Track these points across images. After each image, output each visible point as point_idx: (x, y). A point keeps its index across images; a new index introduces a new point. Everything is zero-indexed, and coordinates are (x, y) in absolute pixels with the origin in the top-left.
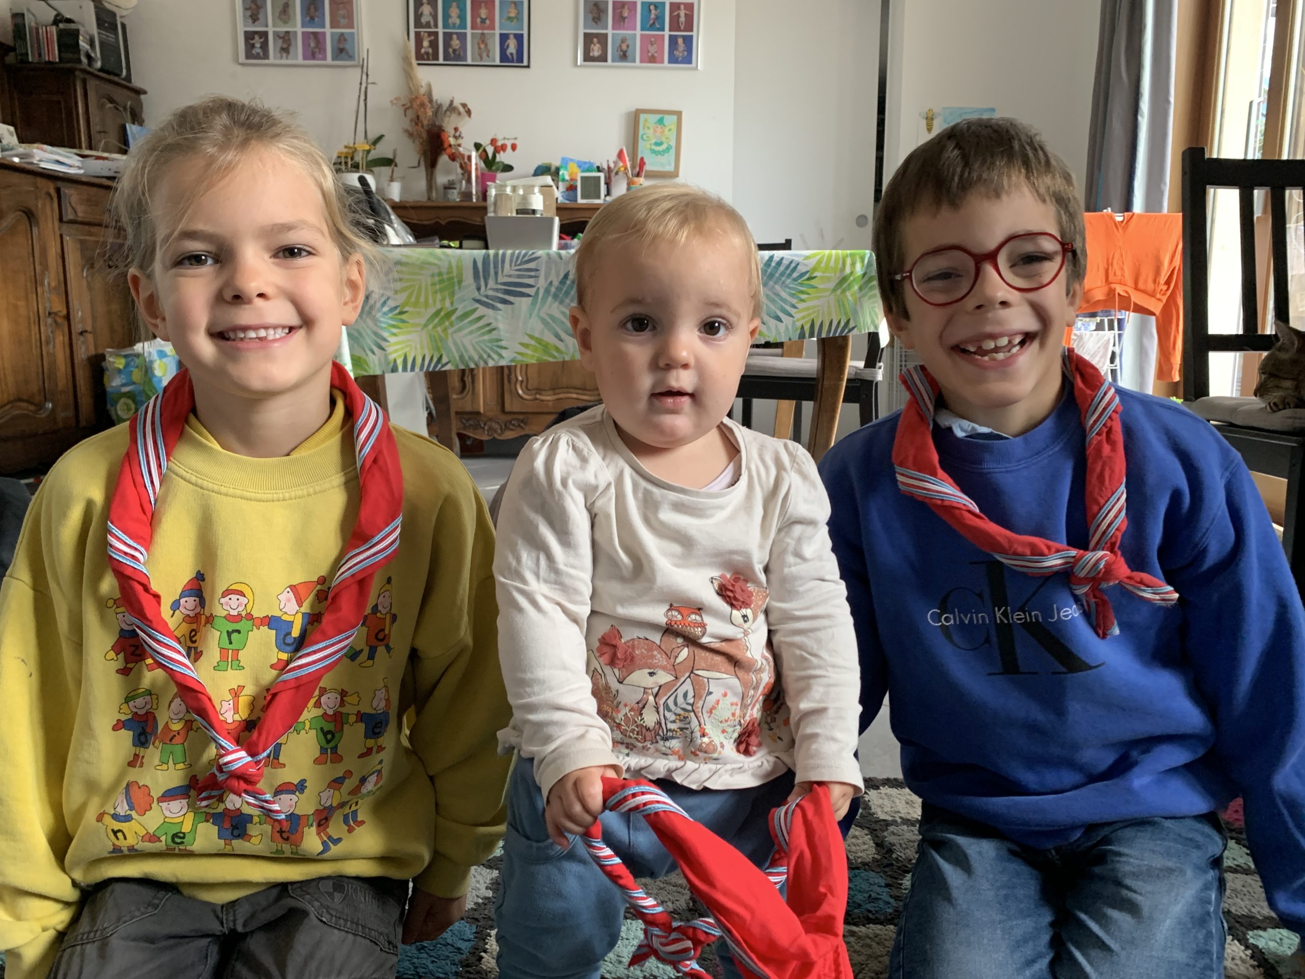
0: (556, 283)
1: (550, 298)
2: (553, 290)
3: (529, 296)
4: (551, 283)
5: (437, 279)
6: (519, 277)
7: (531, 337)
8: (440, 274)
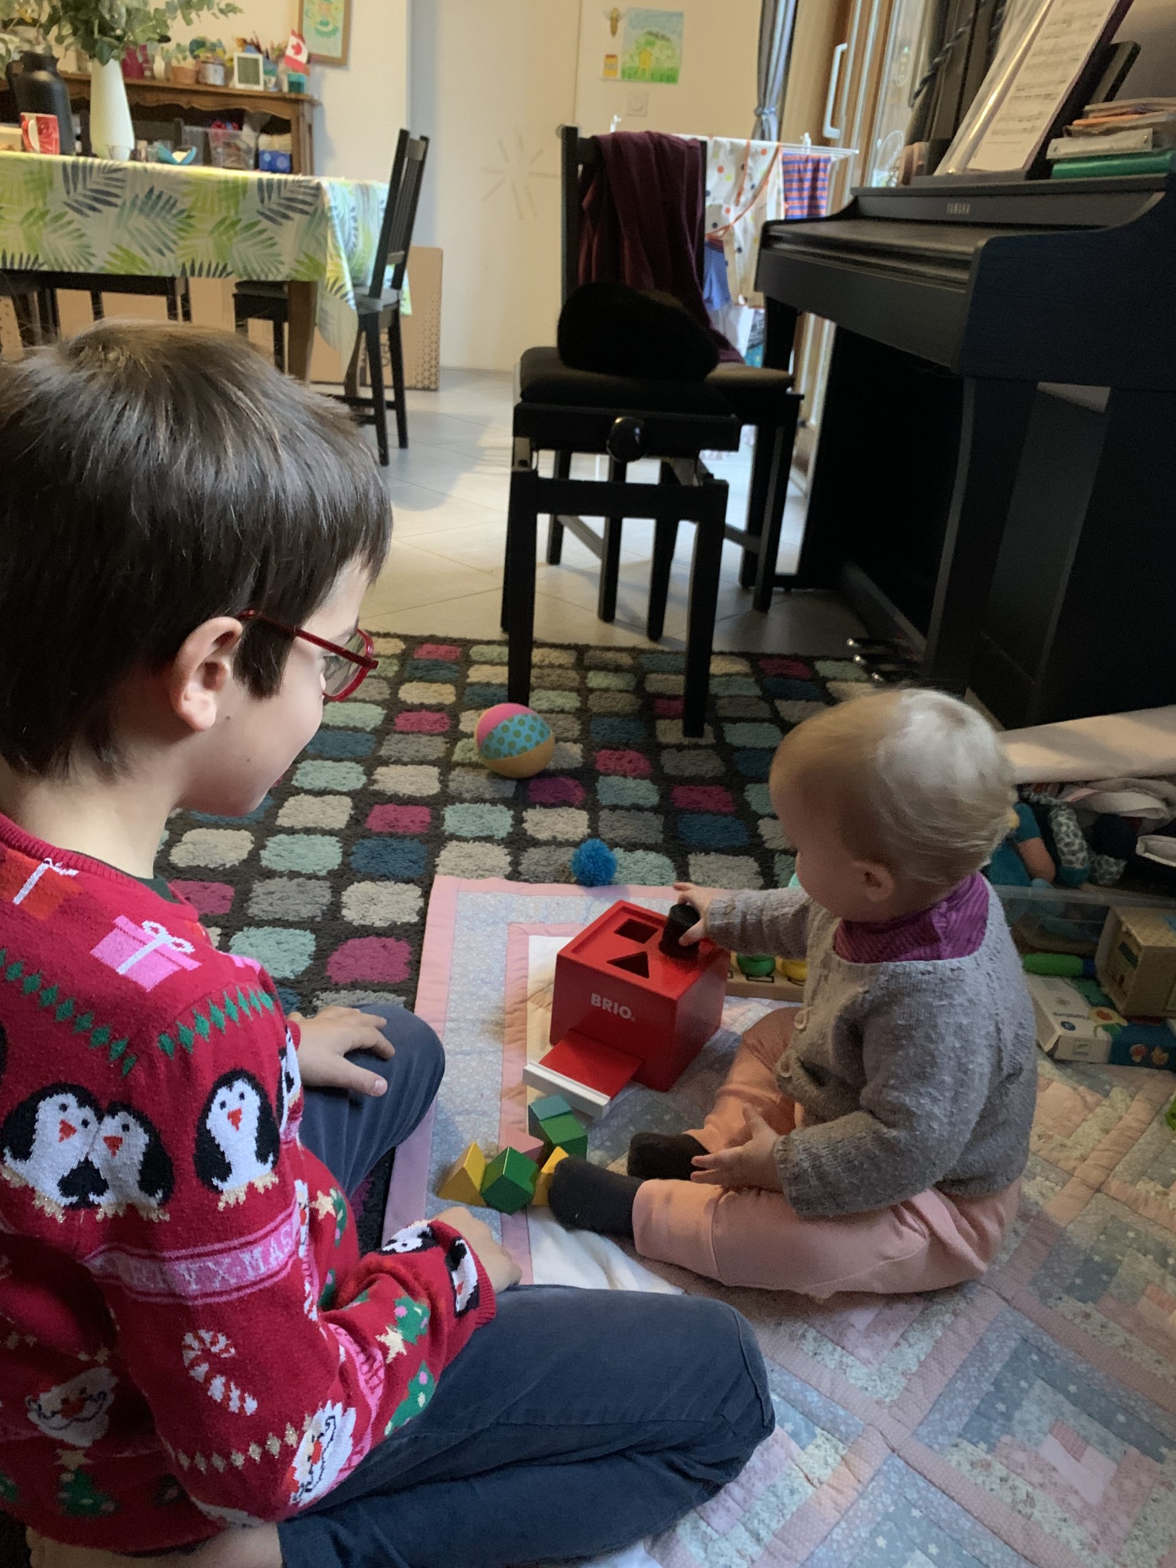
0: (142, 196)
1: (136, 212)
2: (139, 203)
3: (115, 205)
4: (137, 196)
5: (28, 177)
6: (107, 185)
7: (120, 248)
8: (31, 173)
